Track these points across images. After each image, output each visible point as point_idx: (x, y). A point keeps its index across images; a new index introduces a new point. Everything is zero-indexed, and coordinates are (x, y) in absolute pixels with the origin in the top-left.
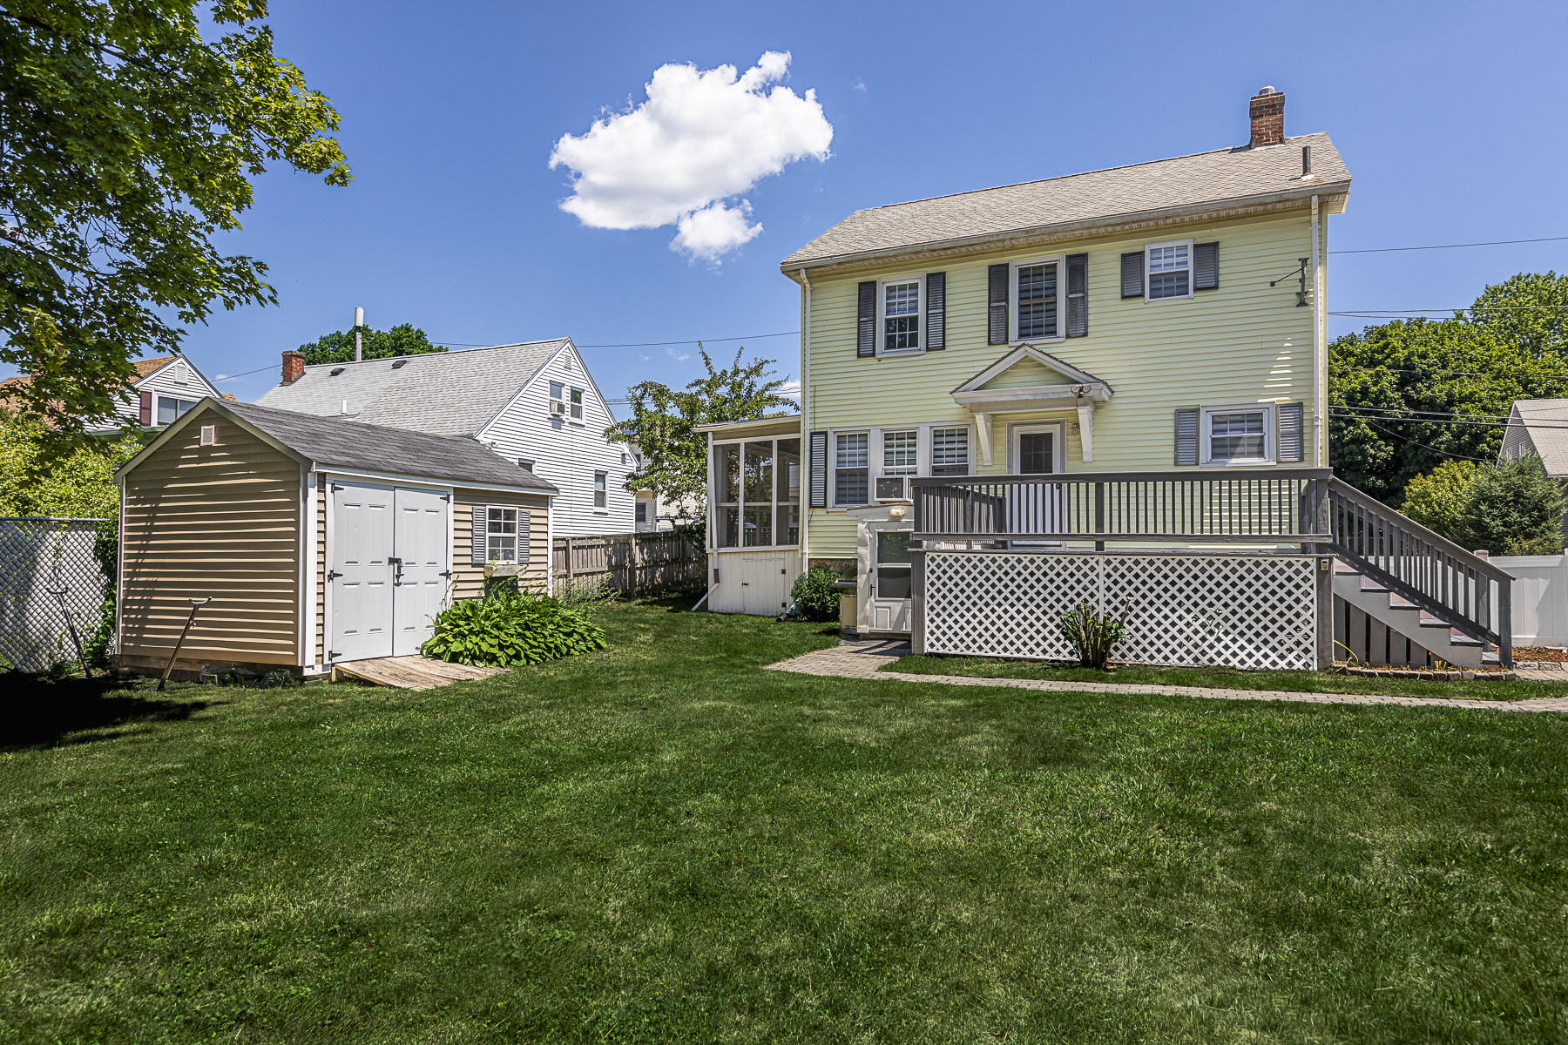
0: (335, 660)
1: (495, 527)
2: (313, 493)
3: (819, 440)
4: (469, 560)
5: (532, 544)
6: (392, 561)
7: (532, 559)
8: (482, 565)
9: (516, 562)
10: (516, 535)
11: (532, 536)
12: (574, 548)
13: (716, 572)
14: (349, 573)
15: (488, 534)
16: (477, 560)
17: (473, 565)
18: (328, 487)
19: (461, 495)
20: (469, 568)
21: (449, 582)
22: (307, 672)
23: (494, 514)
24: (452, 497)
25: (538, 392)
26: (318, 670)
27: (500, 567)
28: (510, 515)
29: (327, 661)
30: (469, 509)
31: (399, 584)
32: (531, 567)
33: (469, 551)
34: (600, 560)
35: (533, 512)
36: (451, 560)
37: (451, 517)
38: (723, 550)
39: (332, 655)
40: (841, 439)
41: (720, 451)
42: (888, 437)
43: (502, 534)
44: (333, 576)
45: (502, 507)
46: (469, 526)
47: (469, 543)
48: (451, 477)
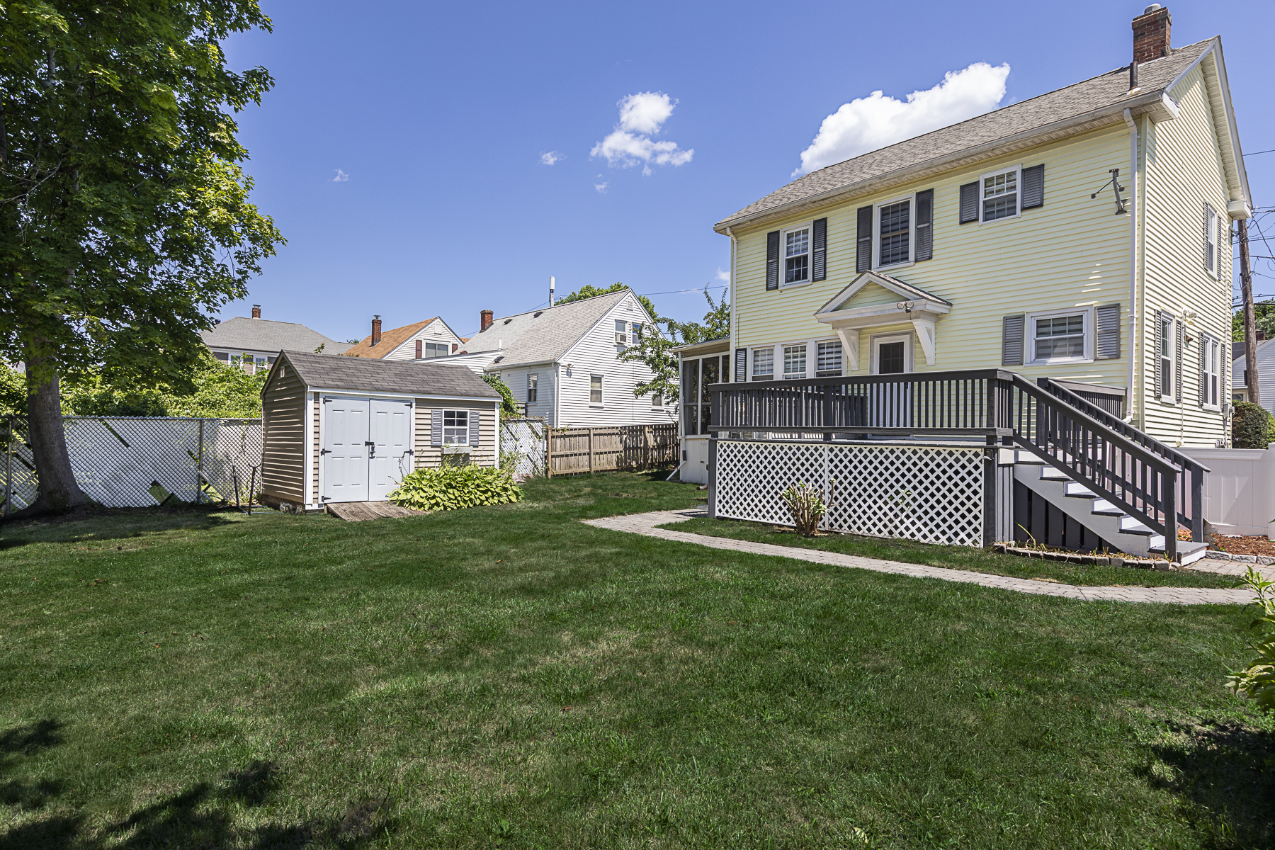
0: (326, 501)
1: (447, 423)
2: (310, 404)
3: (741, 354)
4: (429, 443)
5: (481, 433)
6: (367, 444)
7: (481, 443)
8: (440, 447)
9: (467, 444)
10: (468, 427)
11: (481, 428)
12: (595, 435)
13: (685, 452)
14: (336, 451)
15: (444, 427)
16: (434, 443)
17: (432, 447)
18: (321, 400)
19: (420, 403)
20: (429, 448)
21: (412, 457)
22: (307, 508)
23: (448, 414)
24: (414, 404)
25: (607, 329)
26: (315, 507)
27: (451, 448)
28: (463, 415)
29: (320, 502)
30: (429, 411)
31: (372, 458)
32: (480, 448)
33: (429, 438)
34: (615, 444)
35: (481, 413)
36: (413, 443)
37: (413, 416)
38: (689, 437)
39: (324, 499)
40: (756, 353)
41: (688, 365)
42: (787, 351)
43: (456, 427)
44: (324, 452)
45: (456, 410)
46: (429, 422)
47: (429, 432)
48: (413, 392)
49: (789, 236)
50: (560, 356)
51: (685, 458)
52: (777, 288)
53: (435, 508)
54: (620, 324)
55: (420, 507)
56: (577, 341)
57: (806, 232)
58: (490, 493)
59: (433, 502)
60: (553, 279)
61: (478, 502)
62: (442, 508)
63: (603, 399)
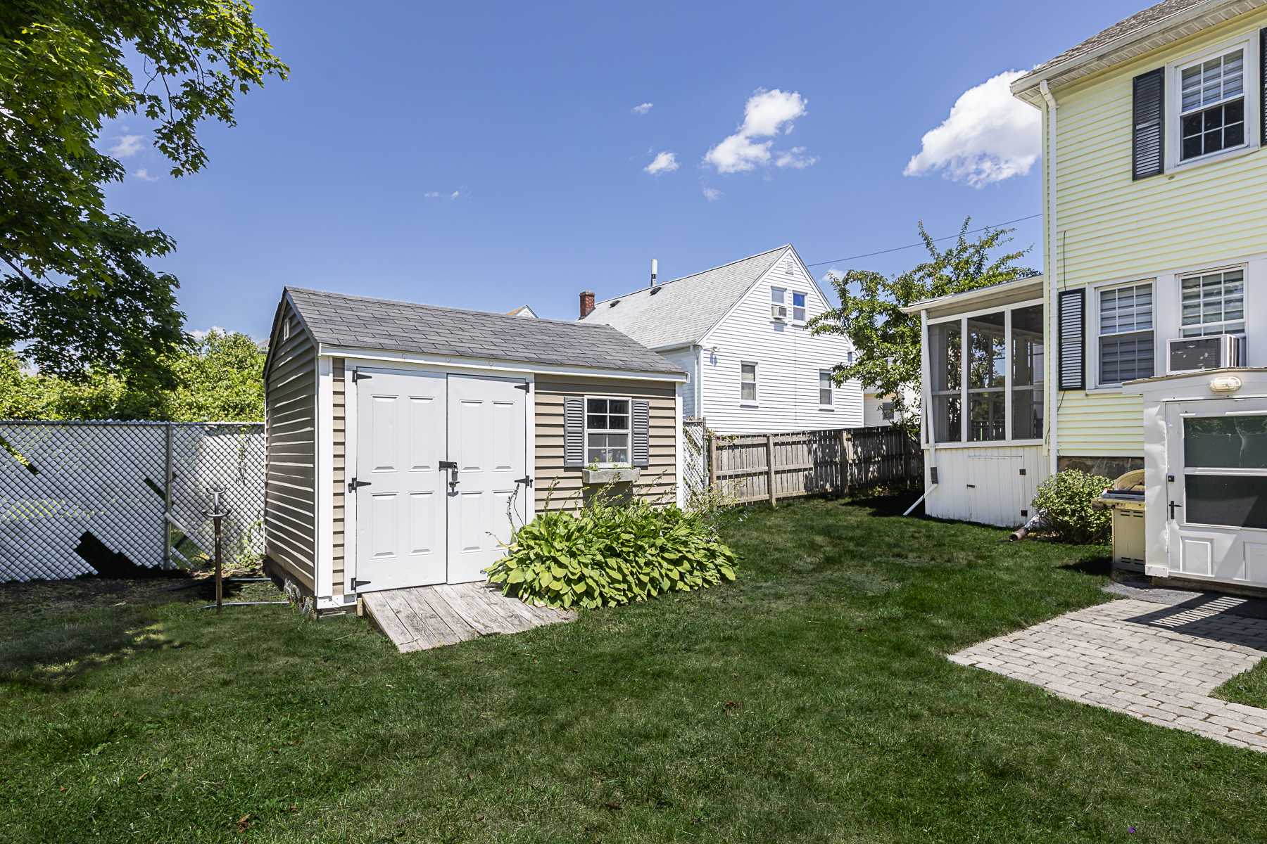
0: (360, 589)
1: (596, 422)
2: (326, 384)
3: (1072, 303)
4: (560, 463)
5: (652, 442)
6: (444, 465)
7: (652, 461)
8: (579, 469)
9: (629, 464)
10: (629, 431)
11: (652, 432)
12: (775, 444)
13: (934, 470)
14: (379, 482)
15: (587, 431)
16: (571, 463)
17: (566, 469)
18: (348, 375)
19: (544, 384)
20: (561, 473)
21: (531, 491)
22: (321, 605)
23: (595, 405)
24: (532, 386)
25: (761, 298)
26: (339, 601)
27: (604, 471)
28: (620, 406)
29: (348, 591)
30: (560, 400)
31: (454, 494)
32: (651, 470)
33: (560, 452)
34: (804, 458)
35: (653, 403)
36: (532, 463)
37: (532, 409)
38: (942, 445)
39: (355, 583)
40: (1106, 296)
41: (937, 331)
42: (1186, 284)
43: (608, 431)
44: (355, 485)
45: (608, 397)
46: (560, 421)
47: (560, 441)
48: (530, 361)
49: (1186, 75)
50: (703, 335)
51: (935, 480)
52: (1160, 171)
53: (585, 602)
54: (778, 292)
55: (553, 600)
56: (723, 315)
57: (1239, 55)
58: (686, 565)
59: (580, 588)
60: (655, 262)
61: (666, 584)
62: (599, 601)
63: (758, 395)
